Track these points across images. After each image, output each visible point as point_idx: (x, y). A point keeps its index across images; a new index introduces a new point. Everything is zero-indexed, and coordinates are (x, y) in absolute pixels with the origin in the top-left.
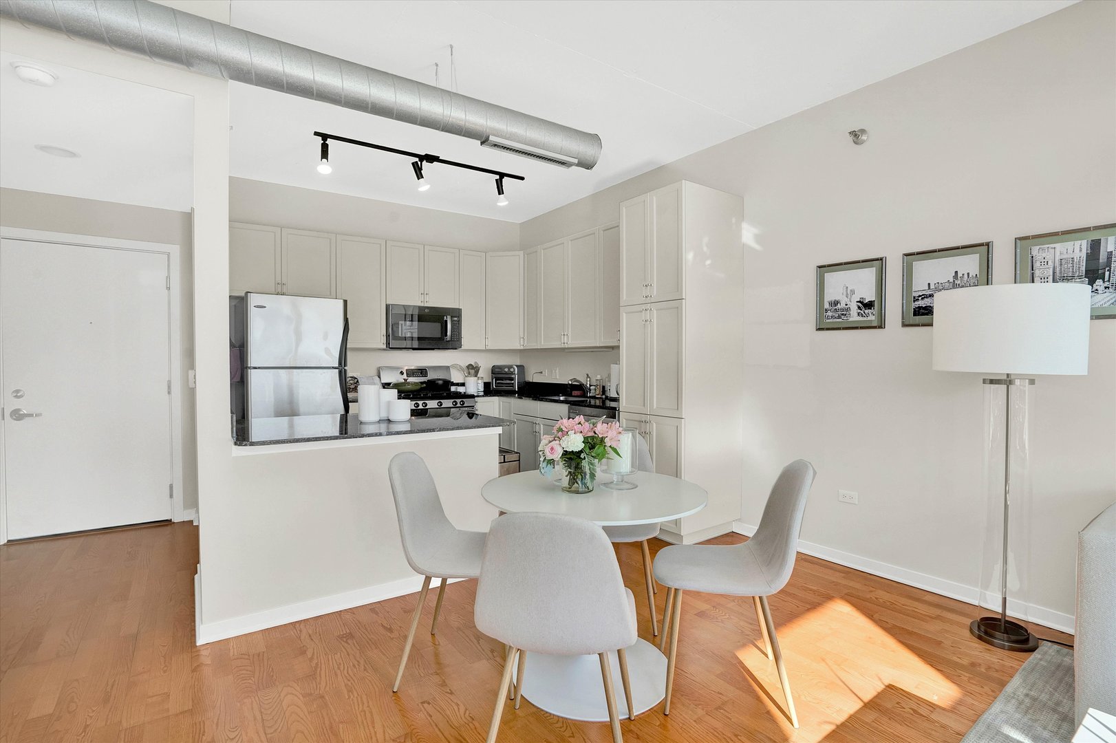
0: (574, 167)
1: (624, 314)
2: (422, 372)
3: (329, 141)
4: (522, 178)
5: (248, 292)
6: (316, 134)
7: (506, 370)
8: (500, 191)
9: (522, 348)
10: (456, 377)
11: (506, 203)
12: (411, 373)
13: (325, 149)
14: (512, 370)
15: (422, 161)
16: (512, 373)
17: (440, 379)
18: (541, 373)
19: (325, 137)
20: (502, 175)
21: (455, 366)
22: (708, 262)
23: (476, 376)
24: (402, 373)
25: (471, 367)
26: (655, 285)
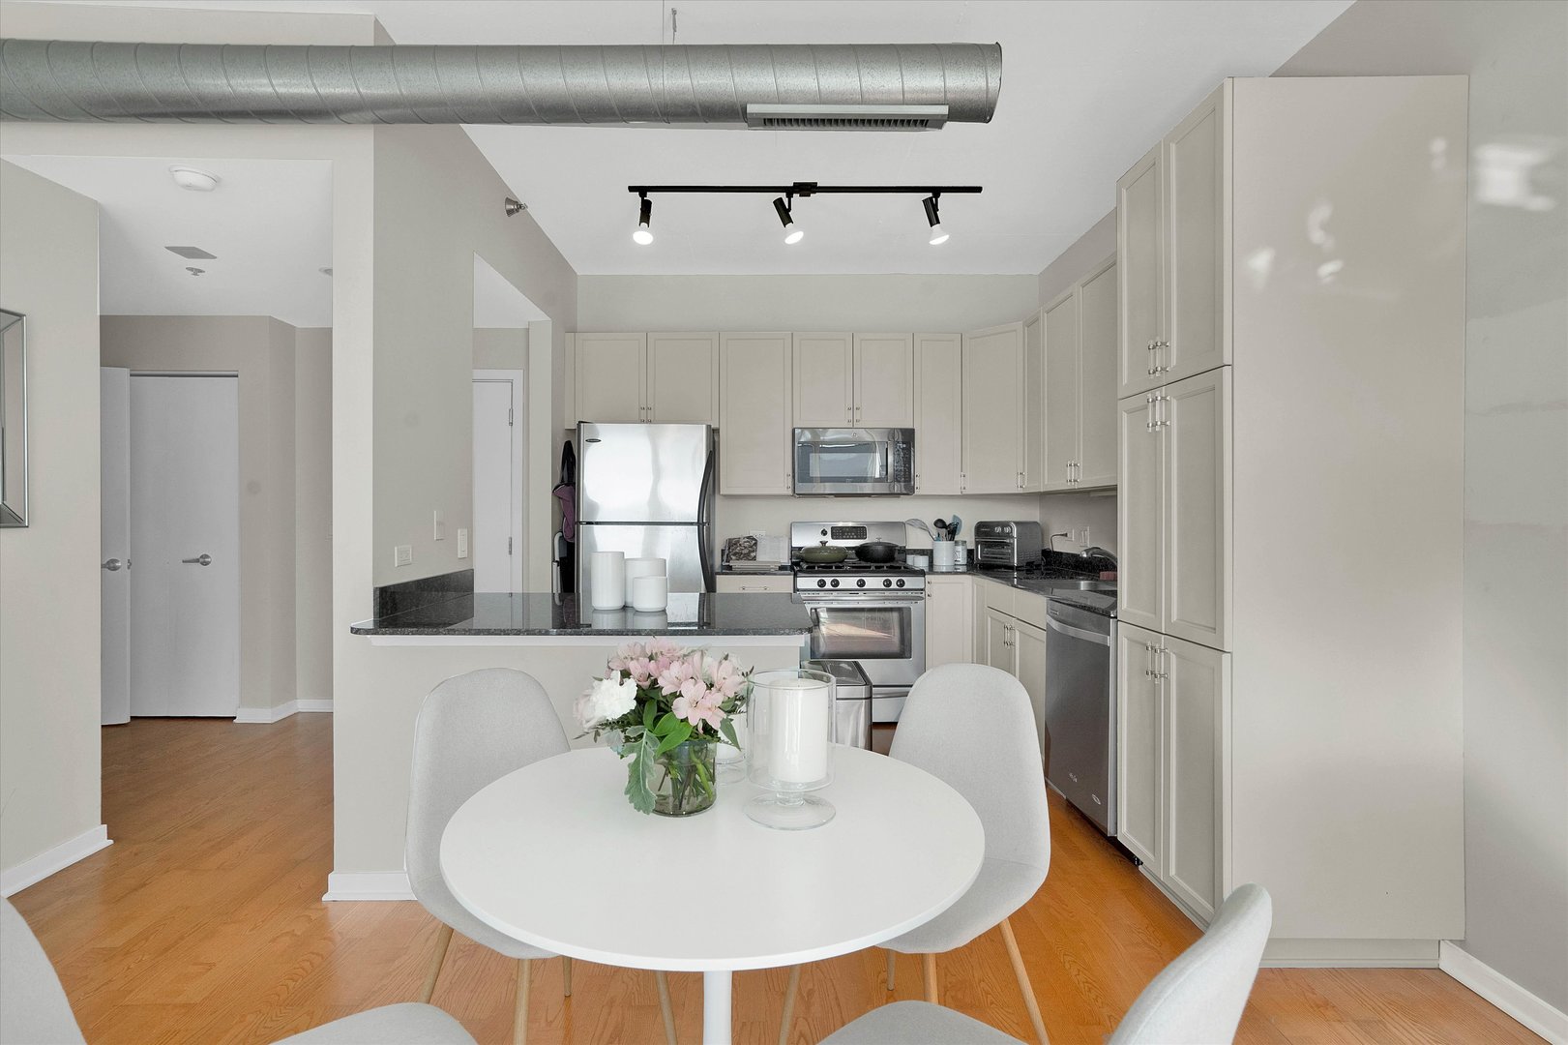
0: (949, 125)
1: (1125, 415)
2: (859, 532)
3: (650, 196)
4: (978, 190)
5: (580, 422)
6: (632, 189)
7: (998, 530)
8: (934, 219)
9: (1020, 491)
10: (916, 539)
11: (945, 238)
12: (839, 533)
13: (646, 208)
14: (1007, 530)
15: (787, 197)
16: (1009, 535)
17: (879, 544)
18: (1066, 535)
19: (642, 191)
20: (937, 191)
21: (914, 522)
22: (1328, 269)
23: (952, 539)
24: (824, 533)
25: (939, 524)
26: (1174, 344)
